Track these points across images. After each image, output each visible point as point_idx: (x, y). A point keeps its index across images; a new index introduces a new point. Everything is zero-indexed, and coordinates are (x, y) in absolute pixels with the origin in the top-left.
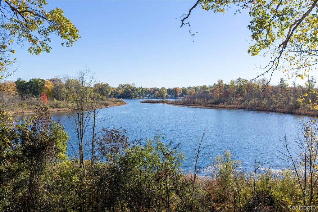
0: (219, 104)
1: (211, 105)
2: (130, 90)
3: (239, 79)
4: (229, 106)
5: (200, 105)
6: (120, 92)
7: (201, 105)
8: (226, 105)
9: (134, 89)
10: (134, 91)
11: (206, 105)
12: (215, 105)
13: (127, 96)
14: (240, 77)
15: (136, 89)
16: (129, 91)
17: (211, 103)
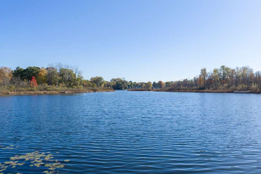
0: (205, 89)
1: (196, 90)
2: (121, 83)
3: (223, 67)
4: (216, 91)
5: (185, 91)
6: (112, 84)
7: (187, 91)
8: (213, 90)
9: (124, 82)
10: (124, 83)
11: (192, 90)
12: (200, 91)
13: (118, 88)
14: (224, 65)
15: (126, 82)
16: (119, 84)
17: (196, 89)
